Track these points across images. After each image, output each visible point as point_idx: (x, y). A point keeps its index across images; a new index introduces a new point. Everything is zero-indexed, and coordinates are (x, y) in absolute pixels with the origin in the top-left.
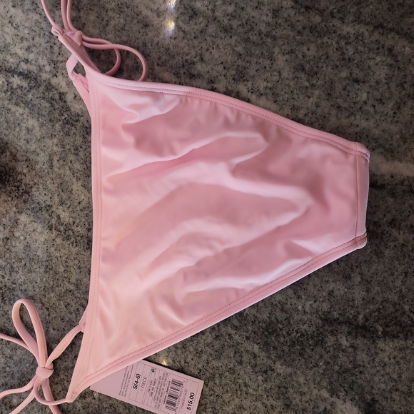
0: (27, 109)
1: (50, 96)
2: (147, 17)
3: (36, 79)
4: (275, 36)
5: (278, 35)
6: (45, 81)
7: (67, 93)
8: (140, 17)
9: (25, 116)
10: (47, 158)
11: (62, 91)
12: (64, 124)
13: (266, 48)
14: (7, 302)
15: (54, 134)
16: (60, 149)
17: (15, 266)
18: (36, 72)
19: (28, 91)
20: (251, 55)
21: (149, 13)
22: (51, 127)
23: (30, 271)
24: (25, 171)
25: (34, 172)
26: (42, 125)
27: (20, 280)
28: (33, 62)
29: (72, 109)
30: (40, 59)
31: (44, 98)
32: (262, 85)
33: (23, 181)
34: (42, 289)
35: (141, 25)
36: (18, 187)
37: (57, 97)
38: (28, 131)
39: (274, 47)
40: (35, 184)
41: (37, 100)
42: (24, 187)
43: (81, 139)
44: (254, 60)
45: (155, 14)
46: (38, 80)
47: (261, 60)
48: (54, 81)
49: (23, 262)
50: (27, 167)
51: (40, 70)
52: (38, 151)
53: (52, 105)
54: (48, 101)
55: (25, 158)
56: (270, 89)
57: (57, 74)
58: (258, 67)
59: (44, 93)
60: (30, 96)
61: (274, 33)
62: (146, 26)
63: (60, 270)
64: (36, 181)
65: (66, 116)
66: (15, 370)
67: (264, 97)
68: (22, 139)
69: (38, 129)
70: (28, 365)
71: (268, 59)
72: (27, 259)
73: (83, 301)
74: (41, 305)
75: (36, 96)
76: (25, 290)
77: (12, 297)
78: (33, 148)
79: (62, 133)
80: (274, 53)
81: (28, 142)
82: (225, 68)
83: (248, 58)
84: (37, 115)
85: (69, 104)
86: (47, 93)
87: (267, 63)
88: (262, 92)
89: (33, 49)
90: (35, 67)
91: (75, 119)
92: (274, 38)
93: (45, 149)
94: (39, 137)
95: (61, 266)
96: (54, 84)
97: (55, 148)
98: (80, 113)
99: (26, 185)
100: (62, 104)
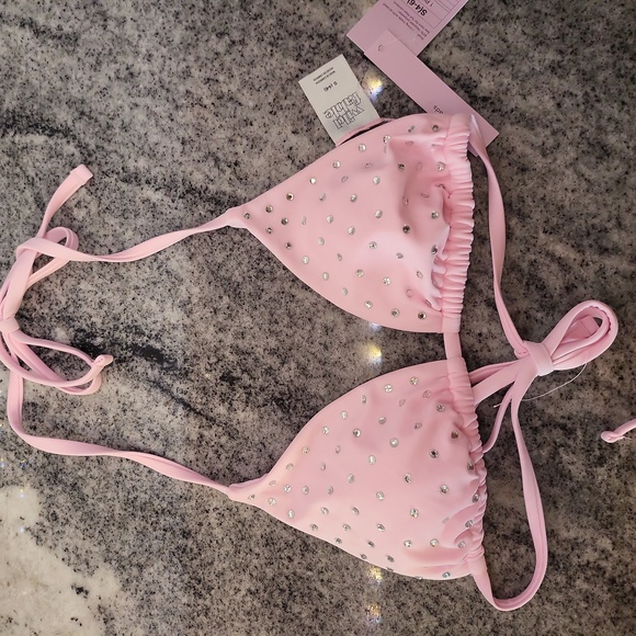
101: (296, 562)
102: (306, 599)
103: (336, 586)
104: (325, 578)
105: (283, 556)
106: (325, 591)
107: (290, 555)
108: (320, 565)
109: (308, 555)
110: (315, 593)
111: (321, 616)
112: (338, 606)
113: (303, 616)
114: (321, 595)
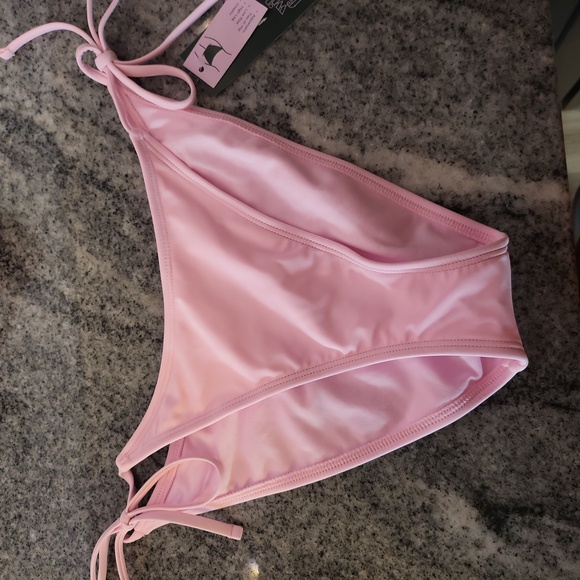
0: (8, 159)
1: (35, 139)
2: (147, 21)
3: (15, 119)
4: (312, 28)
5: (316, 26)
6: (26, 120)
7: (56, 132)
8: (139, 23)
9: (6, 169)
10: (40, 220)
11: (49, 130)
12: (57, 173)
13: (302, 46)
14: (9, 411)
15: (45, 188)
16: (55, 207)
17: (14, 363)
18: (13, 109)
19: (7, 136)
20: (285, 57)
21: (150, 17)
22: (40, 179)
23: (34, 368)
24: (14, 240)
25: (25, 241)
26: (29, 178)
27: (23, 381)
28: (9, 98)
29: (64, 152)
30: (17, 92)
31: (27, 143)
32: (303, 95)
33: (13, 253)
34: (51, 389)
35: (141, 34)
36: (7, 262)
37: (44, 139)
38: (13, 187)
39: (313, 42)
40: (28, 255)
41: (19, 146)
42: (15, 261)
43: (80, 191)
44: (290, 62)
45: (157, 18)
46: (18, 121)
47: (298, 63)
48: (38, 119)
49: (24, 358)
50: (16, 234)
51: (20, 107)
52: (27, 212)
53: (39, 151)
54: (33, 146)
55: (11, 223)
56: (314, 98)
57: (42, 110)
58: (296, 71)
59: (26, 136)
60: (10, 142)
61: (311, 25)
62: (147, 33)
63: (71, 363)
64: (28, 251)
65: (58, 163)
66: (29, 496)
67: (306, 110)
68: (6, 199)
69: (24, 183)
70: (44, 489)
71: (307, 59)
72: (29, 353)
73: (105, 399)
74: (52, 410)
75: (17, 142)
76: (31, 394)
77: (15, 404)
78: (20, 209)
79: (55, 185)
80: (313, 50)
81: (13, 202)
82: (253, 77)
83: (281, 62)
84: (21, 166)
85: (60, 146)
86: (30, 136)
87: (306, 64)
88: (304, 103)
89: (8, 81)
90: (12, 104)
91: (69, 165)
92: (312, 31)
93: (36, 208)
94: (27, 194)
95: (72, 358)
96: (38, 123)
97: (49, 206)
98: (75, 157)
99: (17, 258)
100: (50, 147)
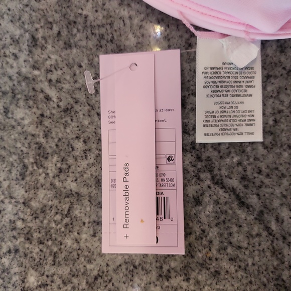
101: (21, 60)
102: (31, 103)
103: (66, 86)
104: (54, 77)
105: (8, 53)
106: (53, 93)
107: (16, 51)
108: (48, 63)
109: (37, 51)
110: (41, 96)
111: (47, 123)
112: (66, 110)
113: (26, 122)
114: (48, 98)
